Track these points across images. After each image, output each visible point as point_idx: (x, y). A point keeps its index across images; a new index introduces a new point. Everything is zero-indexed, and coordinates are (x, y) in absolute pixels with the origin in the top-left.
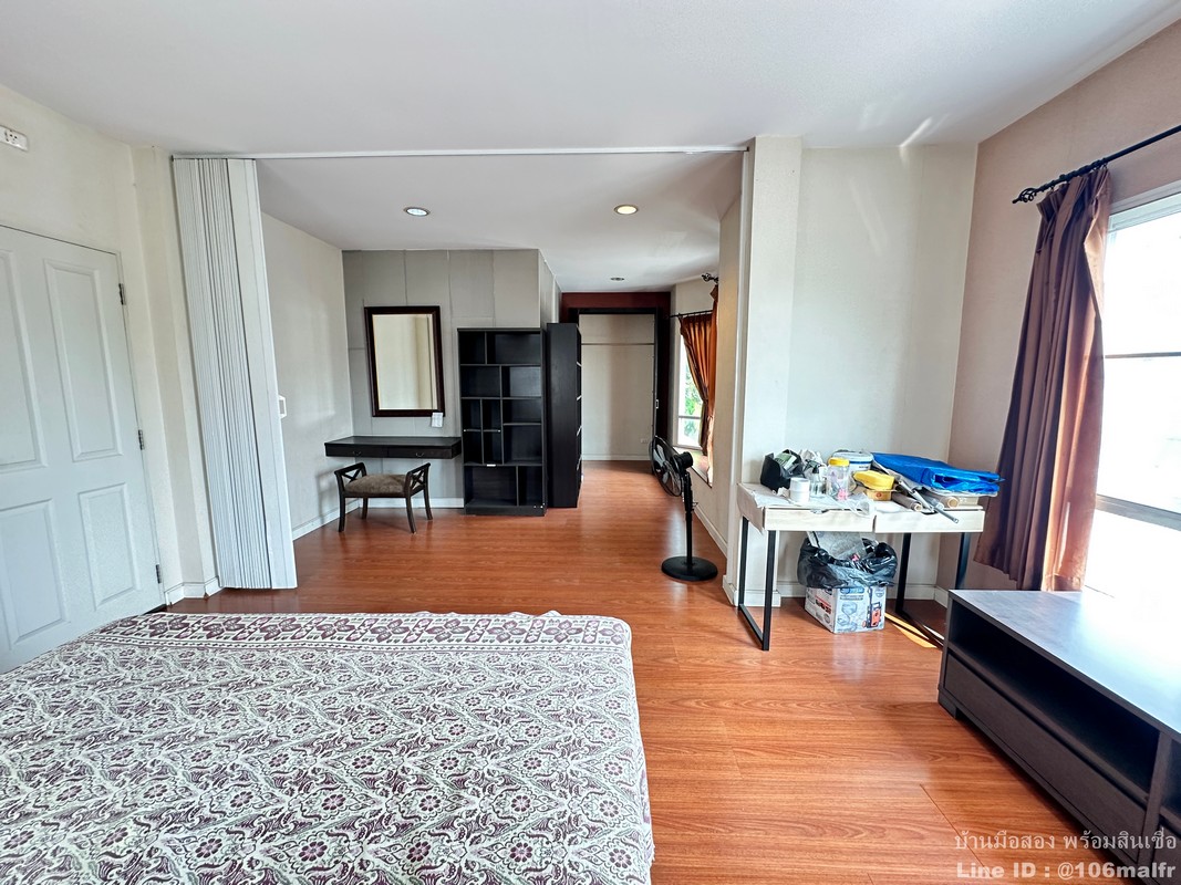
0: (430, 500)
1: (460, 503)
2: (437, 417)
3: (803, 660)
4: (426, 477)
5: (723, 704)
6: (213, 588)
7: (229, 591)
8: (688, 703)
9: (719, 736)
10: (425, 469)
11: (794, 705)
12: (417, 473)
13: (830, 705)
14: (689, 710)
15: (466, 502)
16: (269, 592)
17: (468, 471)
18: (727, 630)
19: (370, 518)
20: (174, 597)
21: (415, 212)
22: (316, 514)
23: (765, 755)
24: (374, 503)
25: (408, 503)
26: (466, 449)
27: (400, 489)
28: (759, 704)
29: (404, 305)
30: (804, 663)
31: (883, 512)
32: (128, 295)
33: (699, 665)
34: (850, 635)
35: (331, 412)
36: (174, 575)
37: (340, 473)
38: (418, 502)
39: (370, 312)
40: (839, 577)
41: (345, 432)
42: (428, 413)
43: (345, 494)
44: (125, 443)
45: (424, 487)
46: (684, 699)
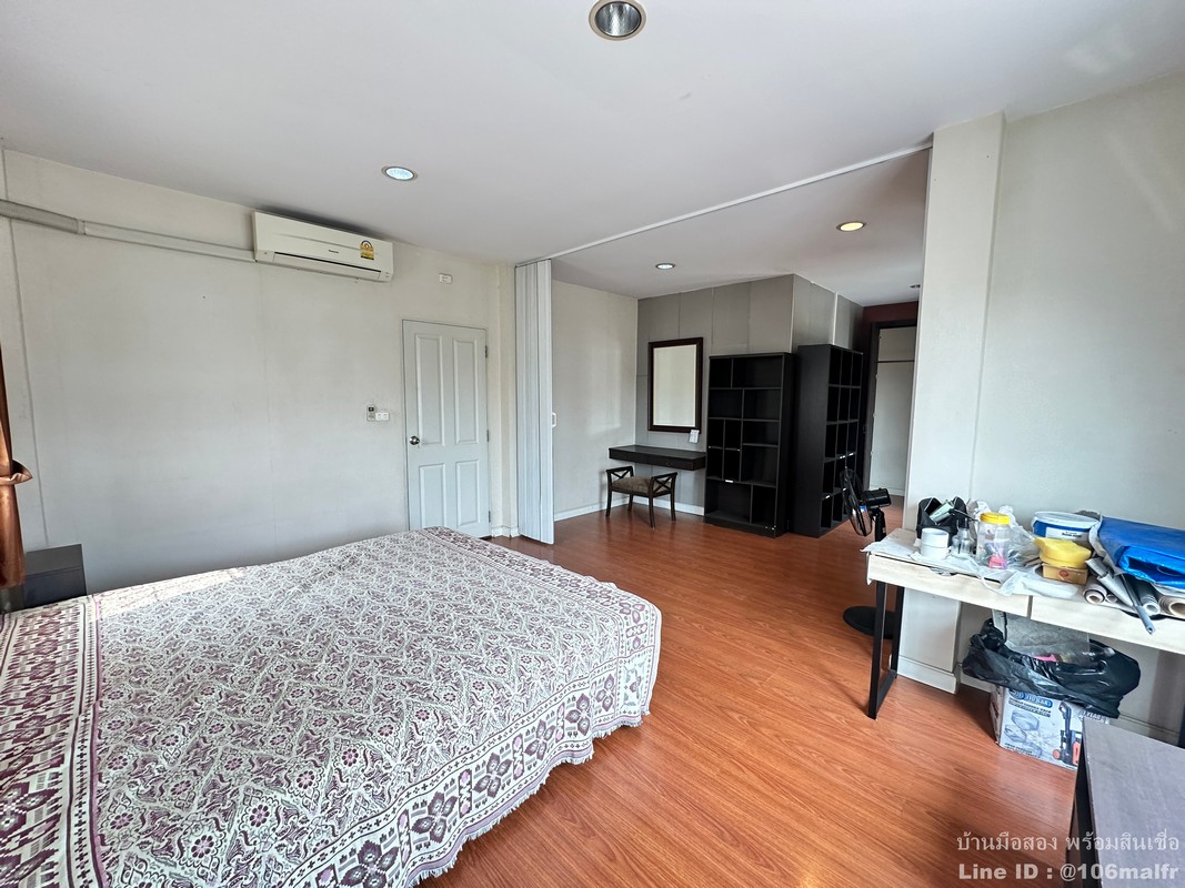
0: (676, 504)
1: (701, 511)
2: (695, 433)
3: (907, 744)
4: (673, 483)
5: (763, 730)
6: (515, 533)
7: (523, 538)
8: (730, 713)
9: (730, 745)
10: (673, 476)
11: (840, 768)
12: (665, 479)
13: (884, 790)
14: (728, 719)
15: (705, 512)
16: (539, 542)
17: (708, 482)
18: (850, 685)
19: (635, 511)
20: (498, 532)
21: (664, 267)
22: (597, 500)
23: (755, 778)
24: (636, 499)
25: (651, 502)
26: (709, 464)
27: (646, 490)
28: (800, 748)
29: (677, 338)
30: (907, 748)
31: (1043, 595)
32: (490, 351)
33: (781, 697)
34: (1027, 759)
35: (617, 425)
36: (499, 520)
37: (610, 472)
38: (663, 503)
39: (654, 345)
40: (996, 670)
41: (629, 440)
42: (687, 430)
43: (612, 487)
44: (480, 437)
45: (671, 491)
46: (732, 710)
